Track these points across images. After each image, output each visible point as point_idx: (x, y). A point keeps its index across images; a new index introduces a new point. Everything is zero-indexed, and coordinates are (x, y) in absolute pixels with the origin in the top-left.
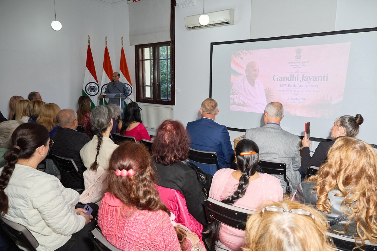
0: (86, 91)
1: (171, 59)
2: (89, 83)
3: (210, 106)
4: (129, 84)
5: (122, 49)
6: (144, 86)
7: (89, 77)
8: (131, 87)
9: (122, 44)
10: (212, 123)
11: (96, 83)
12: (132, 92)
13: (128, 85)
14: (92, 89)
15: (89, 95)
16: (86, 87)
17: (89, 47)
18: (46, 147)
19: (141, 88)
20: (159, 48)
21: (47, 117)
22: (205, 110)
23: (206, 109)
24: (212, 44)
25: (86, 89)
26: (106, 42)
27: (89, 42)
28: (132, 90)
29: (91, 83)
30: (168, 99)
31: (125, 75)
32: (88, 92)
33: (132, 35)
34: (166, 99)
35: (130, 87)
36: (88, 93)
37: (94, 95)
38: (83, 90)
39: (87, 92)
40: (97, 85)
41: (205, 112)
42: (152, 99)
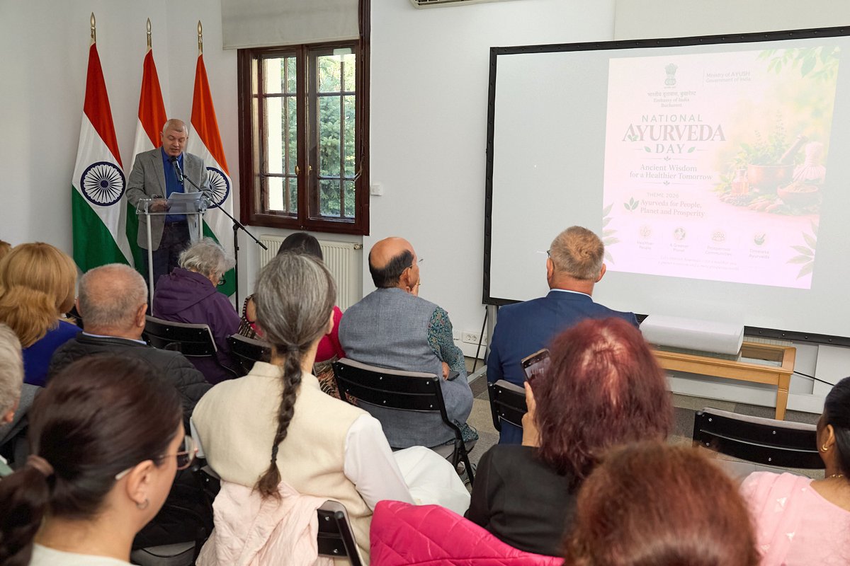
0: (83, 189)
1: (356, 94)
2: (93, 166)
3: (583, 252)
4: (219, 168)
5: (200, 59)
6: (264, 176)
7: (92, 146)
8: (225, 178)
9: (200, 46)
10: (584, 304)
11: (114, 166)
12: (227, 193)
13: (218, 171)
14: (104, 184)
15: (94, 201)
16: (83, 178)
17: (93, 50)
18: (163, 467)
19: (257, 181)
20: (315, 59)
21: (35, 288)
22: (567, 266)
23: (571, 260)
24: (495, 52)
25: (82, 183)
26: (149, 36)
27: (93, 36)
28: (228, 188)
29: (99, 164)
30: (342, 217)
31: (207, 141)
32: (88, 192)
33: (231, 19)
34: (339, 216)
35: (222, 180)
36: (89, 198)
37: (110, 204)
38: (73, 188)
39: (86, 194)
40: (118, 170)
41: (567, 273)
42: (294, 215)
